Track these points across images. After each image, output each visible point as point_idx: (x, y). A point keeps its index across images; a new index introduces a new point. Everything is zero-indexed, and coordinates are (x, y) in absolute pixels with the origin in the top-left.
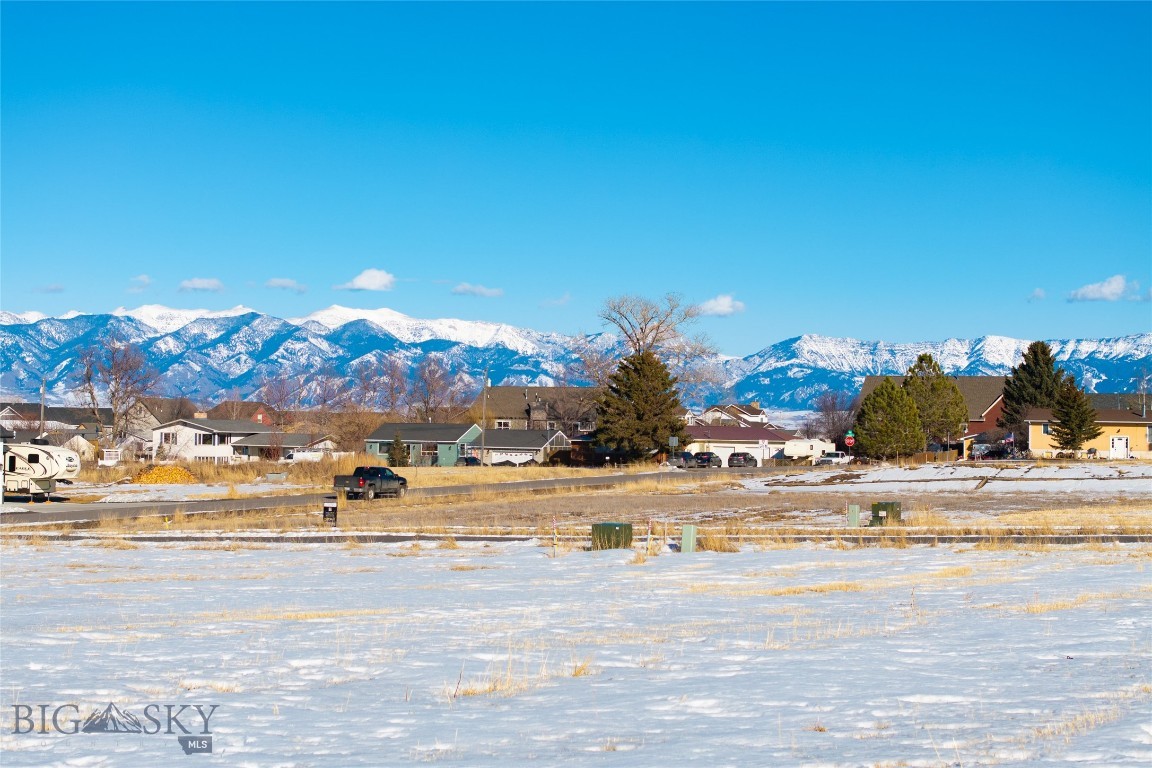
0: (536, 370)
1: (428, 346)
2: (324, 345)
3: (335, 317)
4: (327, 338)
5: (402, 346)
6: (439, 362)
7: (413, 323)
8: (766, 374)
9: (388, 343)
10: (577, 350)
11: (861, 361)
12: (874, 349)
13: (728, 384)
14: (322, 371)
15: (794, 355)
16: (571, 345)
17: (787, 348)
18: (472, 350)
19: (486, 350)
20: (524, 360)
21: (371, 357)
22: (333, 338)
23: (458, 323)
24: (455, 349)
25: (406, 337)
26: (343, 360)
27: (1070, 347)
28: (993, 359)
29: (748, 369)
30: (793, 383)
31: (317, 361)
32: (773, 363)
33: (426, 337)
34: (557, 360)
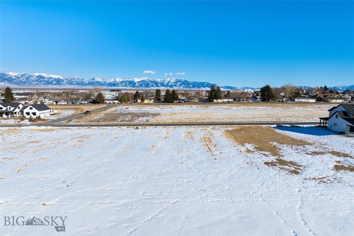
0: (63, 81)
1: (49, 78)
2: (36, 78)
3: (37, 74)
4: (36, 77)
5: (46, 78)
6: (51, 80)
7: (48, 75)
8: (91, 82)
9: (44, 78)
10: (68, 79)
11: (102, 81)
12: (104, 79)
13: (87, 83)
14: (35, 81)
15: (94, 80)
16: (68, 78)
17: (94, 79)
18: (55, 79)
19: (57, 79)
20: (62, 80)
21: (42, 79)
22: (37, 77)
23: (53, 75)
24: (53, 78)
25: (46, 77)
26: (38, 80)
27: (125, 79)
28: (117, 81)
29: (89, 81)
30: (94, 83)
31: (35, 80)
32: (92, 81)
33: (49, 77)
34: (66, 80)
